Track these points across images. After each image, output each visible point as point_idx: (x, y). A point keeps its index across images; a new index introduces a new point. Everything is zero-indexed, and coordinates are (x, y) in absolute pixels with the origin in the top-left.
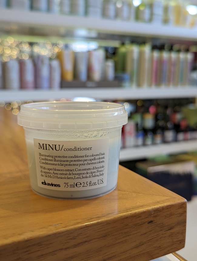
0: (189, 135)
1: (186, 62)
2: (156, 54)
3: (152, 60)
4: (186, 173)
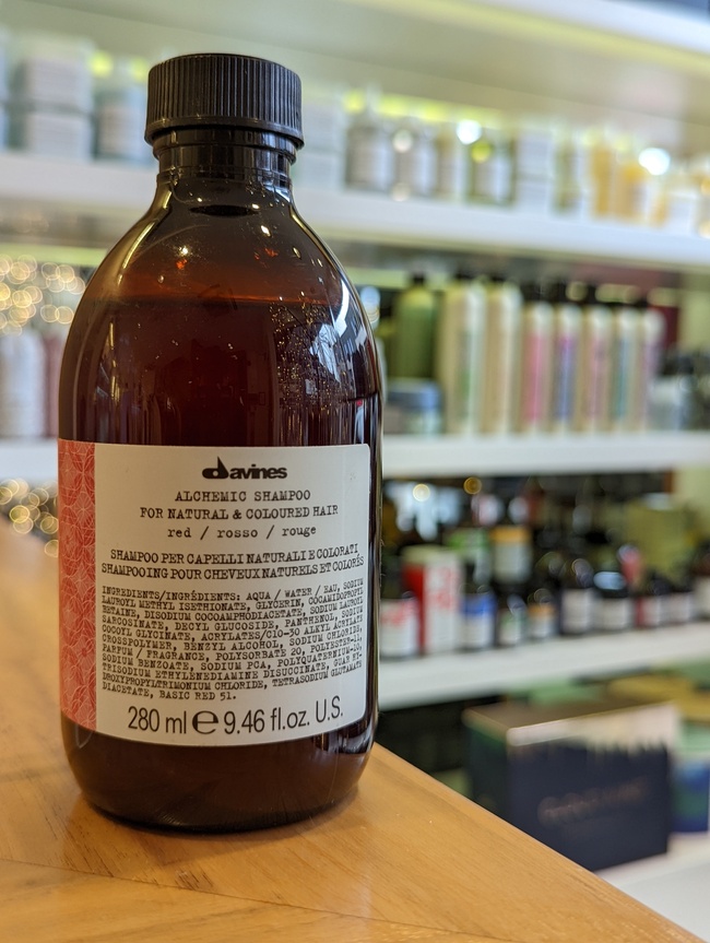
1: (641, 344)
2: (541, 316)
3: (525, 338)
4: (646, 747)
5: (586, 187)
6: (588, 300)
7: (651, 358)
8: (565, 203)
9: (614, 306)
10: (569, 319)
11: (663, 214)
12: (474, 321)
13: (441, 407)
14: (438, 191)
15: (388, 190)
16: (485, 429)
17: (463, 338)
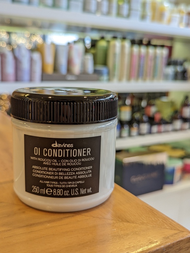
0: (163, 128)
1: (162, 57)
2: (136, 49)
3: (131, 54)
4: (159, 164)
5: (149, 13)
6: (149, 44)
7: (164, 61)
8: (143, 17)
9: (155, 46)
10: (143, 50)
11: (170, 21)
12: (118, 50)
13: (109, 73)
14: (109, 13)
15: (95, 13)
16: (120, 80)
17: (115, 54)
